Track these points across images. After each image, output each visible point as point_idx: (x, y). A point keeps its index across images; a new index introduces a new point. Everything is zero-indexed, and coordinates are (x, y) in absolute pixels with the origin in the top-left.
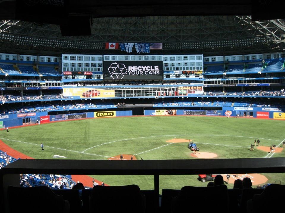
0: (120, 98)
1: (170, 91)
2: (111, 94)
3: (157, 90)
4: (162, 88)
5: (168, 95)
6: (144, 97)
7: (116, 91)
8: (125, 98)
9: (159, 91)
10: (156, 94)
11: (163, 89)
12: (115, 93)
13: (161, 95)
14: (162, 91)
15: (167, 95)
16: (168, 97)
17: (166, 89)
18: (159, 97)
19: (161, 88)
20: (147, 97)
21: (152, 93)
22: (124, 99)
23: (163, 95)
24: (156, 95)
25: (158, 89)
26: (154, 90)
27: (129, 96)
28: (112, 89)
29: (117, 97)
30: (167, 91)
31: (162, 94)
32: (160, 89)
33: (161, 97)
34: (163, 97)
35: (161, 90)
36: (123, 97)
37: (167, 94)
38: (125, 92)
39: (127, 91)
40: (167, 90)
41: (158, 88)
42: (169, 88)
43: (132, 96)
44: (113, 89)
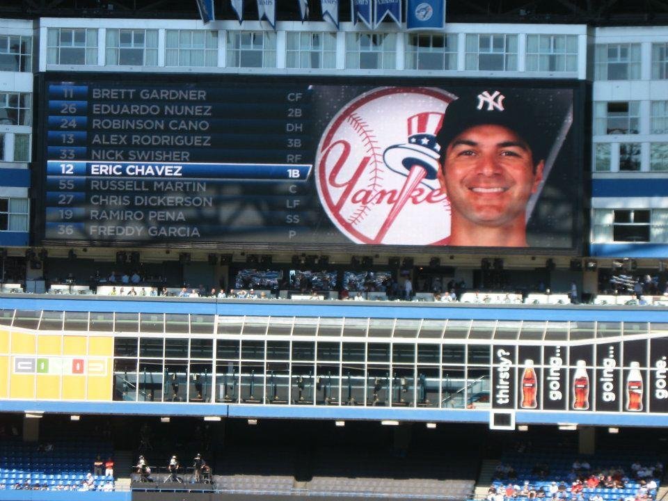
0: (165, 408)
1: (635, 366)
2: (78, 366)
3: (510, 349)
4: (561, 336)
5: (613, 406)
6: (390, 415)
7: (123, 346)
8: (213, 410)
9: (529, 365)
10: (504, 386)
11: (569, 343)
12: (119, 365)
13: (549, 404)
14: (556, 364)
15: (602, 406)
16: (613, 420)
17: (595, 342)
18: (524, 415)
19: (552, 335)
20: (414, 413)
21: (466, 380)
22: (197, 421)
23: (559, 405)
24: (503, 398)
25: (517, 343)
26: (479, 353)
27: (251, 395)
28: (97, 327)
29: (137, 404)
30: (609, 365)
31: (555, 395)
32: (543, 343)
33: (544, 416)
34: (568, 420)
35: (550, 351)
36: (187, 407)
37: (609, 396)
38: (214, 359)
39: (227, 348)
40: (603, 351)
41: (525, 335)
42: (622, 339)
43: (276, 396)
44: (106, 327)
